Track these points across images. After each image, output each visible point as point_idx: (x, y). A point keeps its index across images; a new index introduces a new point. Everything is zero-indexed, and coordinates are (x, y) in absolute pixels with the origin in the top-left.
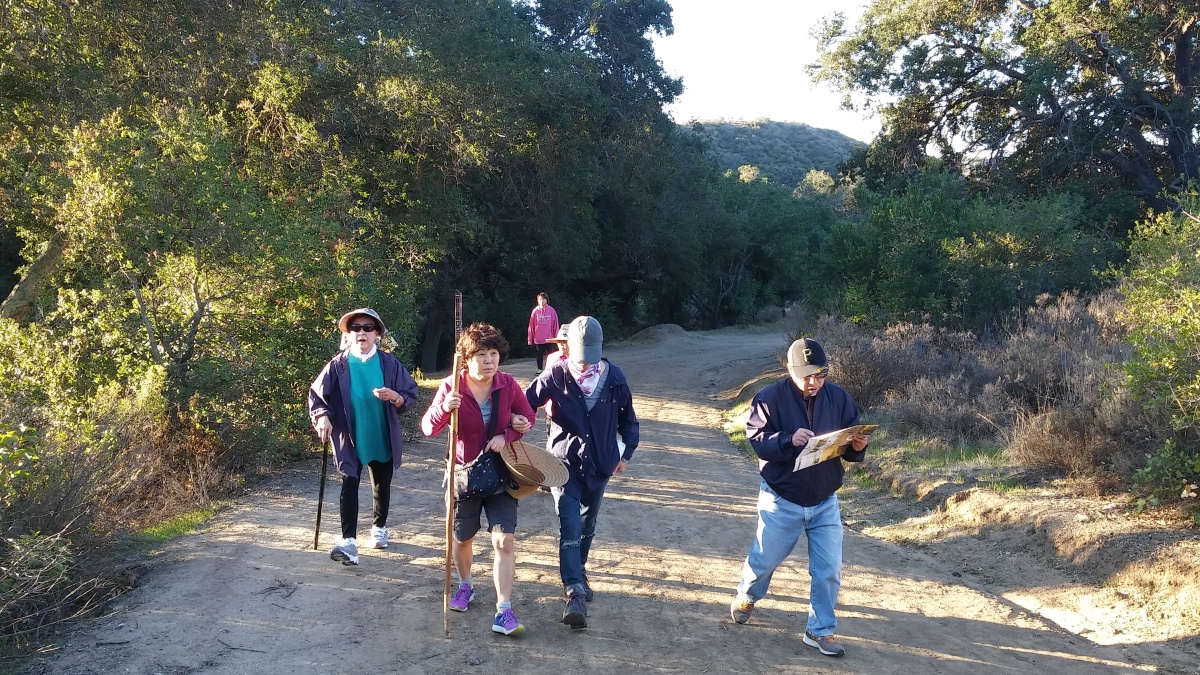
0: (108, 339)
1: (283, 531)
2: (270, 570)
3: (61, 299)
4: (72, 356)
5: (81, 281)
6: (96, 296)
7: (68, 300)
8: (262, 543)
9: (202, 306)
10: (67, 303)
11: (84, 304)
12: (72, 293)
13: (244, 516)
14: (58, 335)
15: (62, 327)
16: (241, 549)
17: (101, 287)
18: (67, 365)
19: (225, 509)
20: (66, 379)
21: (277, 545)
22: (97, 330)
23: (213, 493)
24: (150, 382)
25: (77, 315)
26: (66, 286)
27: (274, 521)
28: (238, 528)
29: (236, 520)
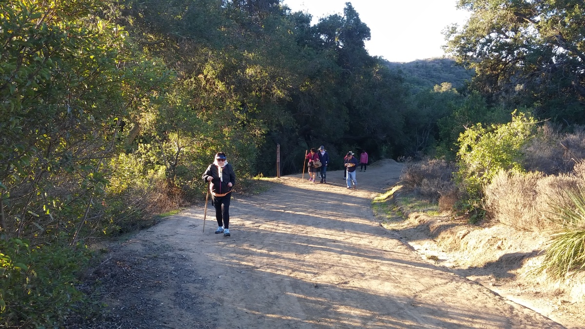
0: (152, 159)
1: (197, 215)
2: (192, 222)
3: (139, 147)
4: (142, 163)
5: (145, 142)
6: (149, 146)
7: (141, 147)
8: (191, 217)
9: (179, 149)
10: (141, 148)
11: (145, 148)
12: (142, 145)
13: (188, 211)
14: (138, 157)
15: (140, 155)
16: (185, 218)
17: (150, 143)
18: (140, 166)
19: (183, 210)
20: (140, 171)
21: (195, 218)
22: (149, 155)
23: (180, 206)
24: (162, 171)
25: (144, 151)
26: (141, 143)
27: (196, 213)
28: (186, 213)
29: (186, 212)
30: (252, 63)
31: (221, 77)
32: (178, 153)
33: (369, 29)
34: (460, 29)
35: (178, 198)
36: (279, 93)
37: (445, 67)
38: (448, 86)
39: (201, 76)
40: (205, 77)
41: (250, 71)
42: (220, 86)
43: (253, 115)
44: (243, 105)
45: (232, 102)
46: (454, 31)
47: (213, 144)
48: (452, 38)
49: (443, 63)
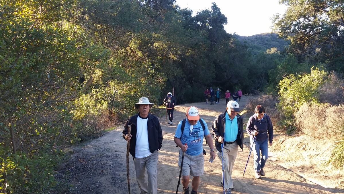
0: (100, 97)
3: (92, 91)
4: (94, 100)
5: (96, 87)
6: (98, 90)
7: (93, 91)
9: (115, 92)
11: (96, 91)
12: (94, 89)
13: (121, 128)
14: (92, 96)
16: (119, 132)
17: (99, 88)
18: (93, 102)
19: (118, 127)
20: (93, 104)
22: (98, 95)
23: (116, 124)
24: (105, 104)
25: (95, 93)
26: (93, 88)
30: (157, 40)
31: (139, 48)
32: (115, 94)
33: (226, 18)
34: (281, 17)
35: (114, 120)
36: (173, 57)
37: (273, 38)
38: (275, 50)
39: (127, 48)
40: (130, 48)
41: (156, 45)
42: (139, 54)
43: (158, 70)
44: (153, 64)
45: (146, 63)
46: (277, 17)
47: (135, 88)
48: (277, 22)
49: (272, 36)
